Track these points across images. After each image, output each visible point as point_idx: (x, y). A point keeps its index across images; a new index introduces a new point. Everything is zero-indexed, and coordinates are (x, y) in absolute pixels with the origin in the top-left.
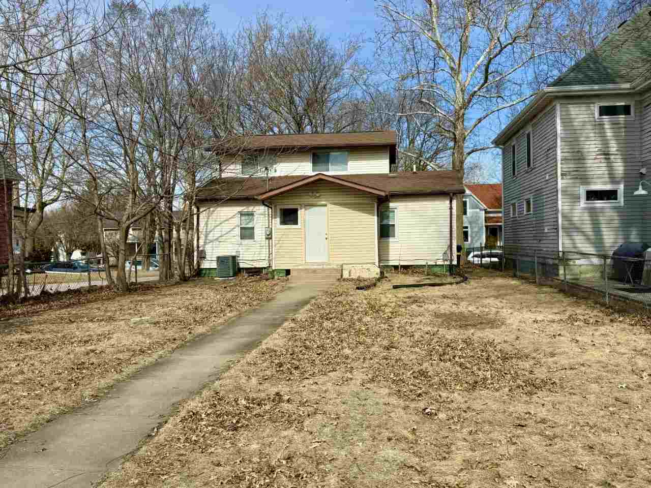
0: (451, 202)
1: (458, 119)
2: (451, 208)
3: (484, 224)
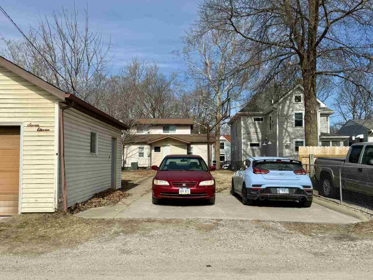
0: (211, 145)
2: (211, 148)
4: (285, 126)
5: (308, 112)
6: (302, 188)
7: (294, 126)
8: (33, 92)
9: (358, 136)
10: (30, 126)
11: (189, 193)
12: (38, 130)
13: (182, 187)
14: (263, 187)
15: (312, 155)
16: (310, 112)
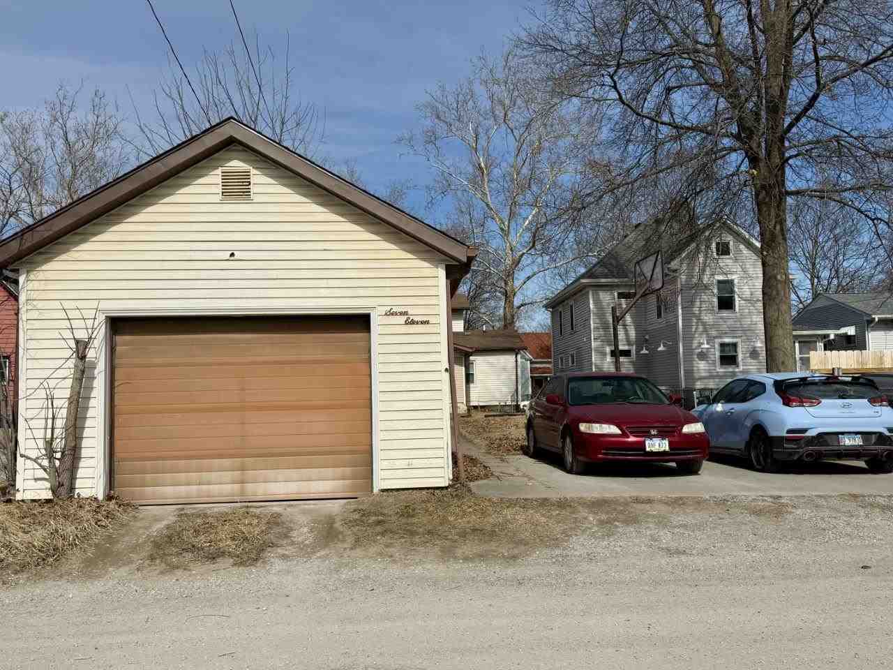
0: (516, 357)
1: (508, 276)
2: (516, 361)
3: (530, 375)
4: (696, 310)
5: (770, 278)
6: (887, 433)
7: (716, 309)
8: (393, 247)
9: (843, 331)
10: (391, 314)
11: (667, 449)
12: (407, 323)
13: (651, 437)
14: (812, 433)
15: (839, 369)
16: (776, 278)
